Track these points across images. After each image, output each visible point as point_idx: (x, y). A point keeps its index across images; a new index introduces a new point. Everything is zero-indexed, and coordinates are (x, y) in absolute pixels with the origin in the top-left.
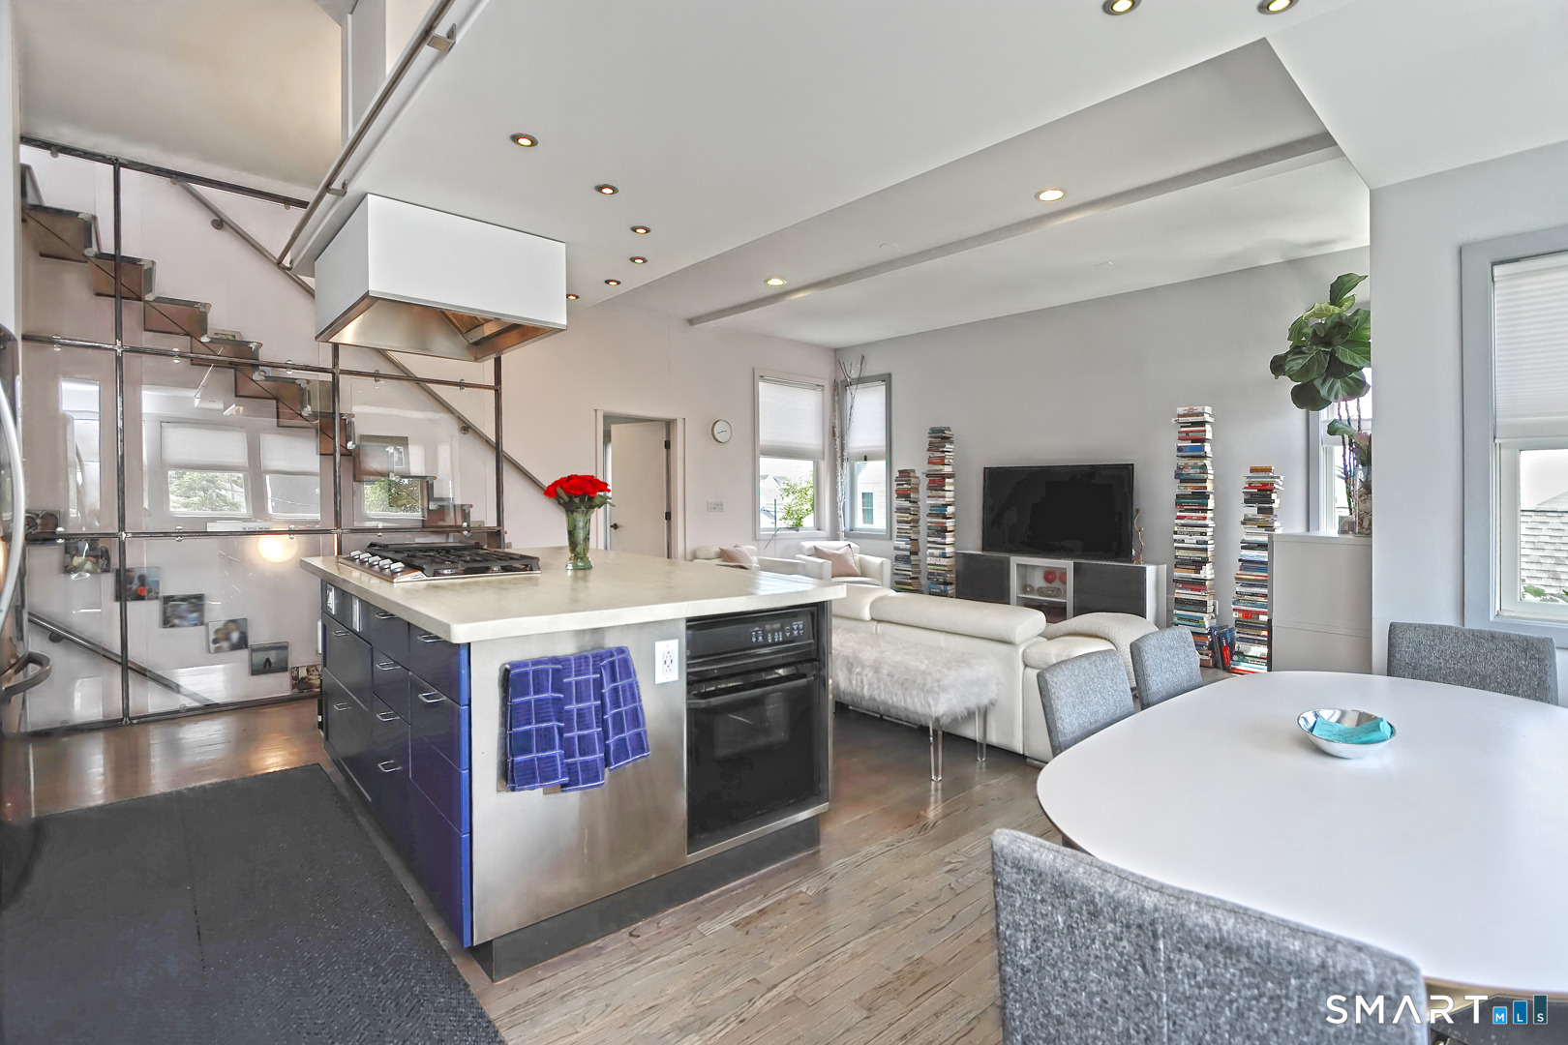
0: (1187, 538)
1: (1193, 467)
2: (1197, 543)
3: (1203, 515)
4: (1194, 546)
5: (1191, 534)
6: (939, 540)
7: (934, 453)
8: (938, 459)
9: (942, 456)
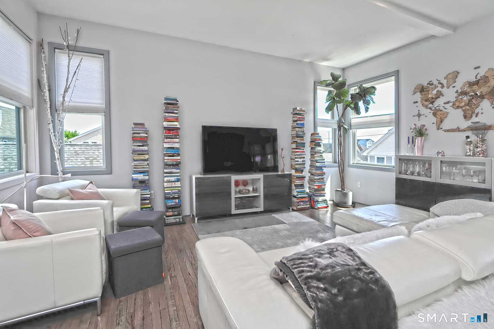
1: (301, 132)
3: (303, 150)
4: (301, 163)
5: (301, 158)
6: (174, 170)
7: (170, 114)
8: (173, 118)
9: (176, 116)
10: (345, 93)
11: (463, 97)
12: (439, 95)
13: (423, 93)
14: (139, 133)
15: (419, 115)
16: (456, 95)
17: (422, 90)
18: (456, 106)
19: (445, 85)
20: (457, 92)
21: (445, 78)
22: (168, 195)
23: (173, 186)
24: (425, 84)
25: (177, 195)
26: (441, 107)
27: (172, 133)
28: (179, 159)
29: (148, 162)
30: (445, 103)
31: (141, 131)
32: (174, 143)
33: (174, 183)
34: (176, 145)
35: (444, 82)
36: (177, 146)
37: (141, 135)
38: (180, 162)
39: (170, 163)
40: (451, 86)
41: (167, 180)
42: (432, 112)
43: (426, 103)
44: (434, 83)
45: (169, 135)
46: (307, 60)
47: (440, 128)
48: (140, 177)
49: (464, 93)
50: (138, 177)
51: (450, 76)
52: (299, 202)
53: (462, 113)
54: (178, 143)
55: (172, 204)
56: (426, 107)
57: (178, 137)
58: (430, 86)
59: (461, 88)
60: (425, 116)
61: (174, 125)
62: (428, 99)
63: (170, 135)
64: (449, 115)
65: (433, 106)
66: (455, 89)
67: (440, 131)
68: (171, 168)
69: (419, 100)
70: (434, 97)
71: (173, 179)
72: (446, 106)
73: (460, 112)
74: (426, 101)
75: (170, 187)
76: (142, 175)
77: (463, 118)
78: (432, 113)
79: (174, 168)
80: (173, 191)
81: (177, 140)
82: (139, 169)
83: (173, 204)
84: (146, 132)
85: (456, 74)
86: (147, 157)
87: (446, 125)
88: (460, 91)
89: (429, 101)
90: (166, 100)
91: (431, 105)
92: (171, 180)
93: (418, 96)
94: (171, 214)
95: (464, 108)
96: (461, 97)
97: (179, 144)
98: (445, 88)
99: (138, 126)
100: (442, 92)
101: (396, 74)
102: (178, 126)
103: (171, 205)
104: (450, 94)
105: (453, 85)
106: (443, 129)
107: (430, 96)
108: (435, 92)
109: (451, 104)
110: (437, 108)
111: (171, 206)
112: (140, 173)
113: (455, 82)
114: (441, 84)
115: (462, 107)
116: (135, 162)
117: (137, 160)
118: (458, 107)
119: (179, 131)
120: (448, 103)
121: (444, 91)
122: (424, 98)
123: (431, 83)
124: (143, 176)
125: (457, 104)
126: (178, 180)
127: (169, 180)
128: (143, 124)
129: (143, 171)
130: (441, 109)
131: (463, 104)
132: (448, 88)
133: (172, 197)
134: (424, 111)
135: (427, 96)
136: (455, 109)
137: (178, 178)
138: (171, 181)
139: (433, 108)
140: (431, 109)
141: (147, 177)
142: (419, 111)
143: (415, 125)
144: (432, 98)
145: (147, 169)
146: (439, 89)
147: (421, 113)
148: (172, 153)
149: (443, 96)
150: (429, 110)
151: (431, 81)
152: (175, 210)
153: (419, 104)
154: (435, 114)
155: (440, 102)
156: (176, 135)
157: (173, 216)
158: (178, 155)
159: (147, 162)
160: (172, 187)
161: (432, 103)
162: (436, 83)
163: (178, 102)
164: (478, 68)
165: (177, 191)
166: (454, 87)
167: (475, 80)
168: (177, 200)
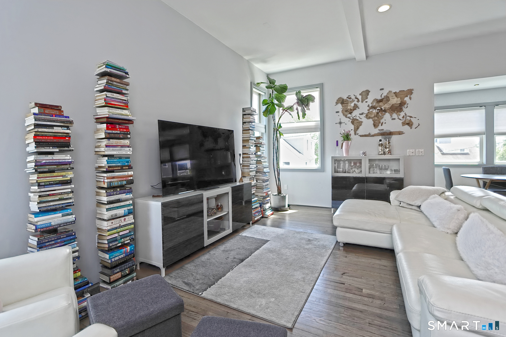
6: (123, 196)
7: (115, 94)
8: (121, 102)
9: (125, 100)
10: (283, 98)
11: (373, 110)
12: (356, 107)
13: (343, 105)
14: (52, 126)
15: (340, 123)
16: (368, 108)
17: (342, 101)
18: (368, 117)
19: (360, 100)
20: (369, 106)
21: (360, 94)
22: (114, 244)
23: (122, 224)
24: (345, 98)
25: (128, 238)
26: (358, 117)
27: (119, 130)
28: (131, 176)
29: (73, 186)
30: (360, 114)
31: (54, 121)
32: (122, 146)
33: (123, 219)
34: (128, 151)
35: (360, 97)
36: (129, 153)
37: (56, 130)
38: (132, 180)
39: (116, 184)
40: (364, 102)
41: (112, 216)
42: (351, 120)
43: (346, 113)
44: (351, 98)
45: (114, 132)
46: (246, 58)
47: (357, 134)
48: (55, 219)
49: (374, 107)
50: (50, 221)
51: (363, 93)
52: (255, 213)
53: (373, 122)
54: (128, 147)
55: (120, 257)
56: (346, 116)
57: (129, 136)
58: (349, 100)
59: (371, 103)
60: (345, 124)
61: (122, 115)
62: (348, 110)
63: (116, 132)
64: (363, 124)
65: (351, 116)
66: (367, 104)
67: (357, 136)
68: (119, 193)
69: (340, 110)
70: (352, 108)
71: (121, 212)
72: (361, 116)
73: (371, 121)
74: (346, 111)
75: (116, 228)
76: (60, 215)
77: (373, 126)
78: (350, 122)
79: (122, 191)
80: (121, 234)
81: (127, 142)
82: (52, 204)
83: (122, 256)
84: (68, 124)
85: (367, 92)
86: (70, 175)
87: (361, 131)
88: (370, 105)
89: (348, 112)
90: (108, 68)
91: (349, 115)
92: (119, 214)
93: (340, 107)
94: (119, 275)
95: (374, 119)
96: (371, 110)
97: (131, 149)
98: (360, 102)
99: (47, 111)
100: (358, 105)
101: (321, 86)
102: (130, 117)
103: (120, 259)
104: (364, 107)
105: (366, 100)
106: (359, 135)
107: (349, 108)
108: (352, 105)
109: (364, 115)
110: (355, 118)
111: (119, 262)
112: (54, 210)
113: (367, 98)
114: (356, 98)
115: (372, 118)
116: (43, 190)
117: (47, 185)
118: (370, 118)
119: (130, 126)
120: (362, 114)
121: (359, 104)
122: (345, 109)
123: (350, 97)
124: (63, 216)
125: (369, 115)
126: (130, 213)
127: (116, 215)
128: (57, 108)
129: (61, 206)
130: (357, 119)
131: (373, 116)
132: (362, 102)
133: (120, 244)
134: (344, 119)
135: (347, 107)
136: (368, 119)
137: (129, 208)
138: (118, 216)
139: (352, 118)
140: (350, 118)
141: (71, 218)
142: (340, 119)
143: (344, 130)
144: (351, 110)
145: (71, 201)
146: (356, 102)
147: (342, 121)
148: (119, 164)
149: (359, 108)
150: (349, 119)
151: (350, 96)
152: (125, 267)
153: (341, 114)
154: (353, 123)
155: (356, 113)
156: (126, 133)
157: (123, 277)
158: (130, 168)
159: (69, 186)
160: (120, 227)
161: (351, 113)
162: (353, 97)
163: (128, 75)
164: (382, 89)
165: (128, 231)
166: (366, 102)
167: (380, 98)
168: (129, 248)
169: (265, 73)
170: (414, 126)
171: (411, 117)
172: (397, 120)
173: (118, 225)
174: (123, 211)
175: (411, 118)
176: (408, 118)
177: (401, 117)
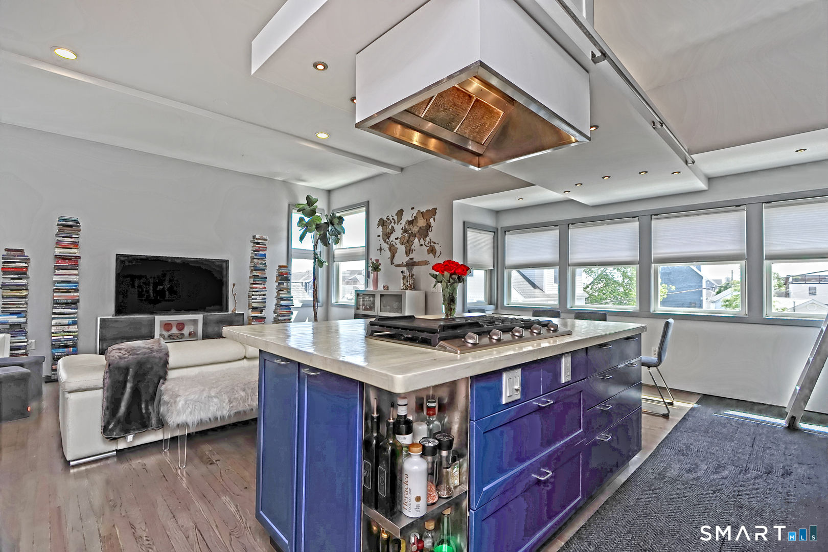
0: (258, 297)
1: (261, 264)
2: (262, 299)
3: (264, 286)
4: (260, 301)
5: (259, 295)
6: (69, 311)
7: (66, 239)
8: (71, 244)
9: (76, 242)
11: (406, 234)
12: (393, 230)
13: (383, 227)
14: (14, 262)
15: (381, 249)
16: (402, 232)
17: (382, 223)
18: (401, 242)
19: (396, 222)
20: (402, 229)
21: (396, 214)
22: (57, 343)
23: (65, 330)
24: (385, 219)
25: (71, 342)
26: (394, 242)
27: (67, 263)
28: (77, 296)
29: (27, 300)
30: (395, 239)
31: (17, 259)
32: (70, 275)
33: (67, 327)
34: (74, 278)
35: (396, 218)
36: (75, 280)
37: (17, 264)
38: (79, 299)
39: (62, 301)
40: (399, 223)
41: (56, 323)
42: (389, 246)
43: (385, 238)
45: (62, 265)
46: (279, 179)
47: (393, 263)
48: (12, 320)
49: (406, 231)
50: (8, 320)
51: (399, 213)
54: (76, 275)
56: (385, 242)
57: (77, 268)
58: (388, 221)
59: (404, 226)
60: (384, 250)
61: (71, 253)
62: (387, 234)
64: (398, 251)
65: (389, 241)
66: (401, 226)
68: (64, 308)
69: (381, 234)
70: (390, 232)
71: (66, 321)
72: (396, 241)
73: (404, 248)
74: (385, 235)
75: (60, 332)
77: (405, 253)
78: (388, 248)
79: (68, 307)
80: (65, 337)
81: (76, 272)
82: (11, 309)
83: (65, 353)
84: (27, 260)
85: (402, 212)
86: (24, 293)
87: (396, 260)
88: (404, 228)
89: (387, 236)
90: (61, 221)
91: (387, 240)
92: (64, 323)
93: (380, 230)
96: (404, 234)
97: (78, 277)
98: (396, 224)
99: (13, 253)
100: (394, 228)
101: (367, 204)
102: (78, 255)
104: (398, 231)
105: (401, 222)
106: (394, 265)
107: (387, 231)
108: (390, 227)
109: (399, 240)
110: (391, 243)
112: (13, 314)
113: (401, 219)
114: (393, 219)
115: (405, 244)
116: (5, 300)
117: (9, 298)
118: (403, 244)
119: (79, 260)
120: (397, 239)
121: (395, 226)
122: (384, 232)
123: (388, 218)
124: (17, 318)
125: (402, 240)
126: (74, 323)
128: (20, 251)
129: (17, 312)
130: (393, 244)
131: (405, 241)
133: (63, 344)
134: (383, 245)
136: (401, 245)
137: (73, 320)
138: (62, 324)
139: (389, 244)
141: (23, 320)
142: (381, 245)
145: (24, 309)
146: (393, 224)
147: (382, 247)
148: (67, 288)
149: (395, 232)
150: (387, 245)
151: (388, 216)
153: (381, 238)
154: (390, 249)
155: (393, 238)
156: (74, 265)
158: (77, 291)
159: (24, 300)
160: (63, 332)
161: (389, 237)
162: (391, 218)
163: (80, 224)
164: (413, 208)
165: (72, 337)
166: (401, 224)
167: (411, 219)
168: (71, 349)
169: (323, 190)
170: (437, 254)
171: (435, 243)
172: (424, 246)
173: (62, 330)
174: (68, 322)
175: (435, 245)
176: (432, 244)
177: (427, 243)
